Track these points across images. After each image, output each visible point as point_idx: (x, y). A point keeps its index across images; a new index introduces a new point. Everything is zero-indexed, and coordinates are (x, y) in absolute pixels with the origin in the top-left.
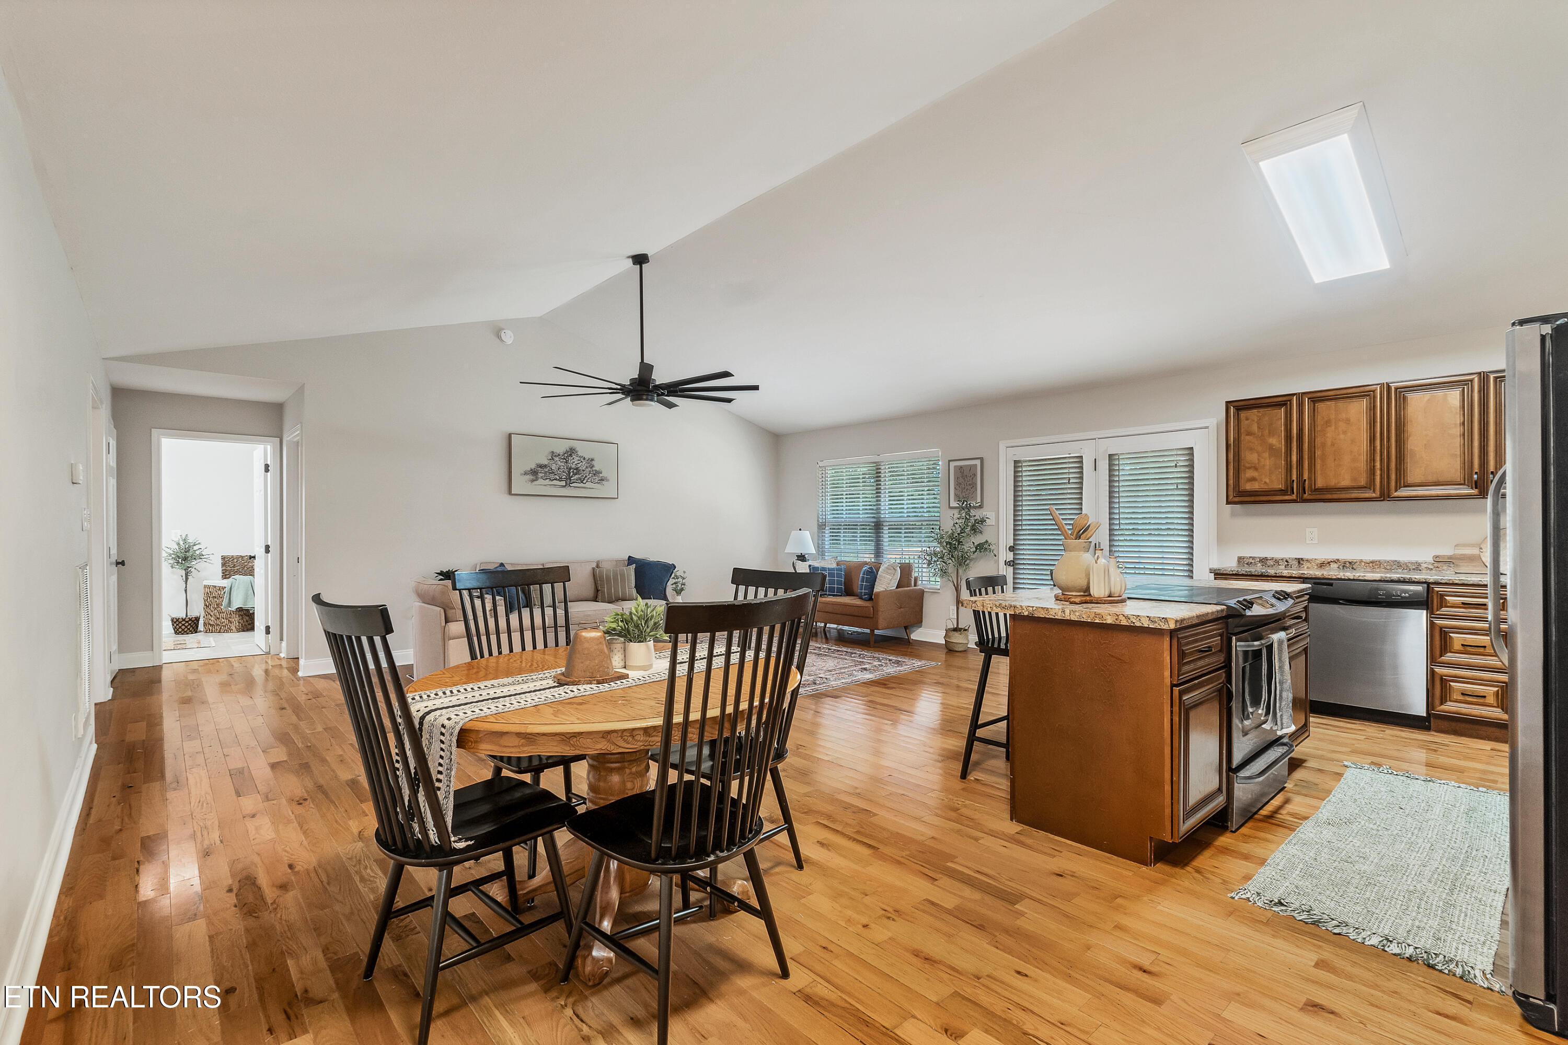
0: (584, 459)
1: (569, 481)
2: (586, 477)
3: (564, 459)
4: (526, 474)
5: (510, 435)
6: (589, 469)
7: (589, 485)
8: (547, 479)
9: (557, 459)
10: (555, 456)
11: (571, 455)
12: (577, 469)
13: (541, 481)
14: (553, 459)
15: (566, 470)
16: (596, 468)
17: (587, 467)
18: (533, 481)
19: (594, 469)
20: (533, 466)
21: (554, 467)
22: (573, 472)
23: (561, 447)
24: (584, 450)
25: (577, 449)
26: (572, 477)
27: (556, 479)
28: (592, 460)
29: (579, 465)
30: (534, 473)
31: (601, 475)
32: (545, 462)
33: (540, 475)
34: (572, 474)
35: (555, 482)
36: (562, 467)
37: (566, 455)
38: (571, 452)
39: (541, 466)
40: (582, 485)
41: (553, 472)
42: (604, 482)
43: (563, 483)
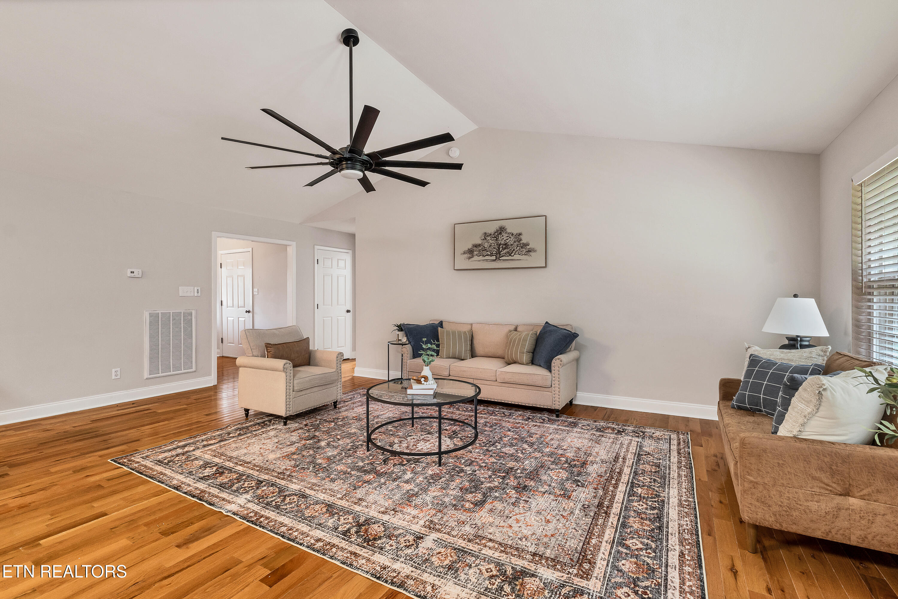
0: (512, 235)
1: (498, 256)
2: (514, 250)
3: (495, 237)
4: (464, 253)
5: (455, 225)
6: (517, 243)
7: (517, 257)
8: (480, 255)
9: (489, 238)
10: (488, 236)
11: (500, 233)
12: (505, 244)
13: (476, 258)
14: (486, 239)
15: (496, 247)
16: (524, 241)
17: (515, 242)
18: (470, 258)
19: (521, 242)
20: (470, 246)
21: (486, 245)
22: (502, 247)
23: (492, 228)
24: (512, 227)
25: (506, 227)
26: (501, 252)
27: (488, 255)
28: (520, 234)
29: (508, 241)
30: (470, 252)
31: (528, 247)
32: (479, 242)
33: (475, 253)
34: (501, 249)
35: (487, 258)
36: (493, 244)
37: (496, 234)
38: (502, 230)
39: (476, 246)
40: (510, 258)
41: (486, 250)
42: (531, 253)
43: (494, 258)
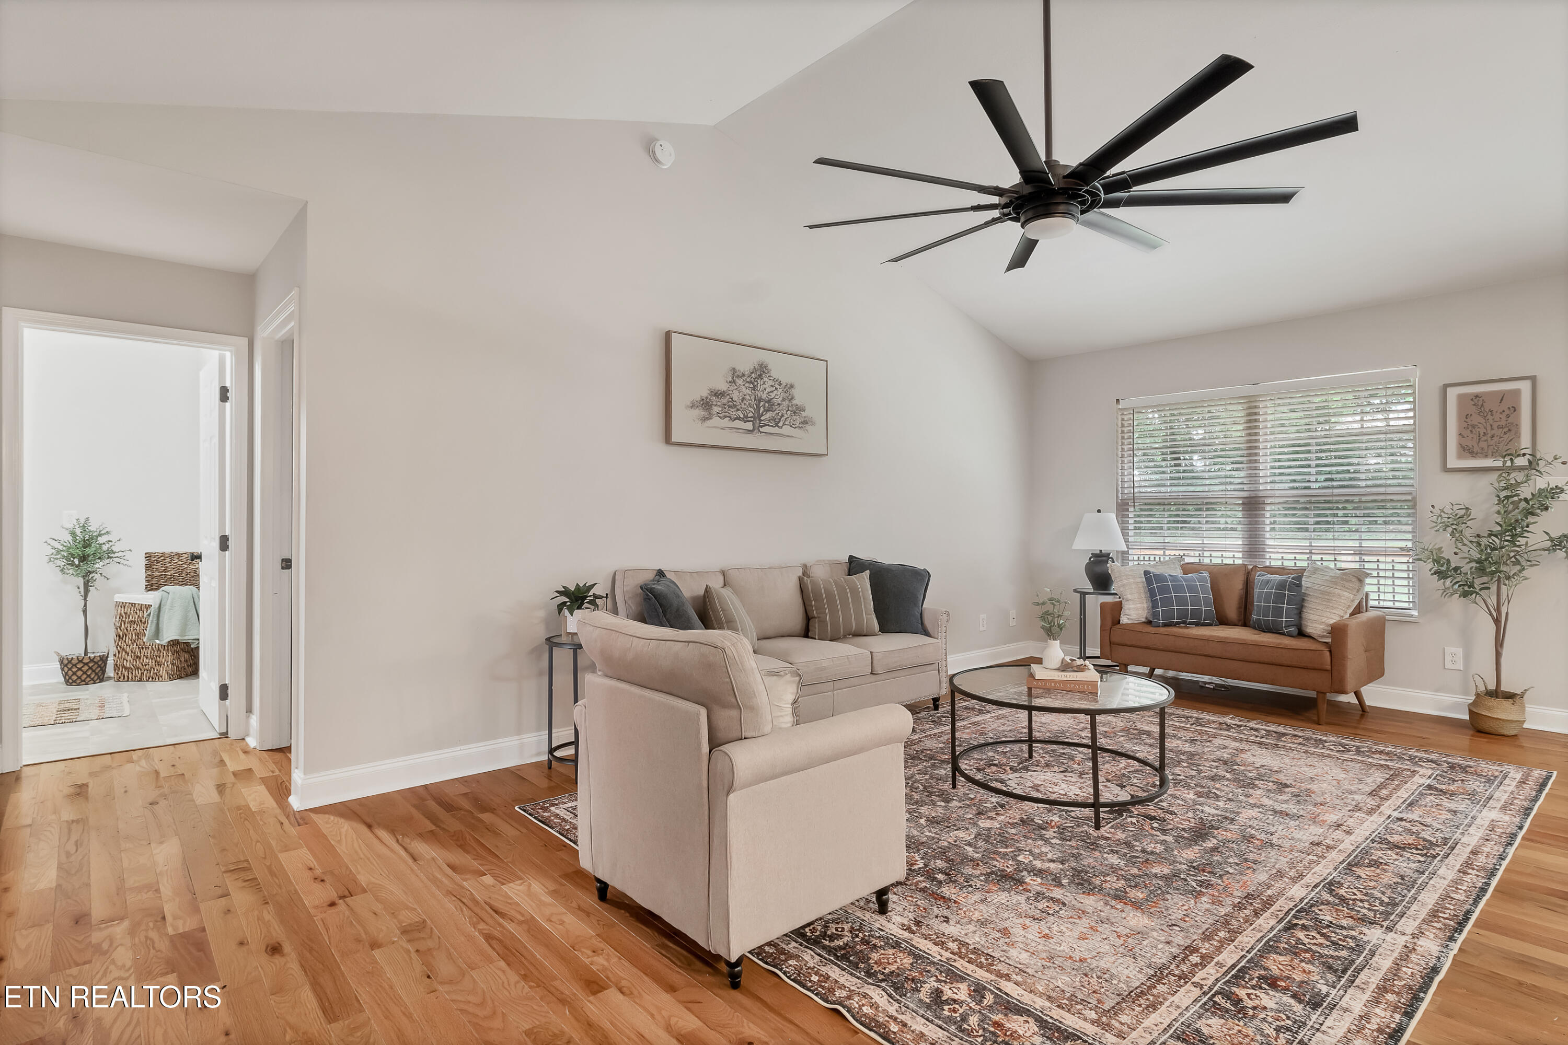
0: (780, 384)
1: (757, 423)
2: (782, 416)
3: (751, 382)
4: (693, 406)
5: (668, 335)
6: (787, 402)
7: (786, 430)
8: (725, 417)
9: (740, 382)
10: (738, 376)
11: (760, 376)
12: (769, 401)
13: (716, 421)
14: (734, 382)
15: (753, 403)
16: (796, 401)
17: (784, 400)
18: (705, 419)
19: (794, 402)
20: (705, 393)
21: (736, 396)
22: (764, 406)
23: (746, 362)
24: (780, 369)
25: (769, 367)
26: (762, 415)
27: (738, 418)
28: (792, 387)
29: (773, 395)
30: (706, 404)
31: (804, 414)
32: (723, 386)
33: (716, 409)
34: (762, 409)
35: (738, 424)
36: (748, 397)
37: (753, 376)
38: (761, 371)
39: (718, 394)
40: (776, 430)
41: (735, 406)
42: (808, 427)
43: (749, 426)
